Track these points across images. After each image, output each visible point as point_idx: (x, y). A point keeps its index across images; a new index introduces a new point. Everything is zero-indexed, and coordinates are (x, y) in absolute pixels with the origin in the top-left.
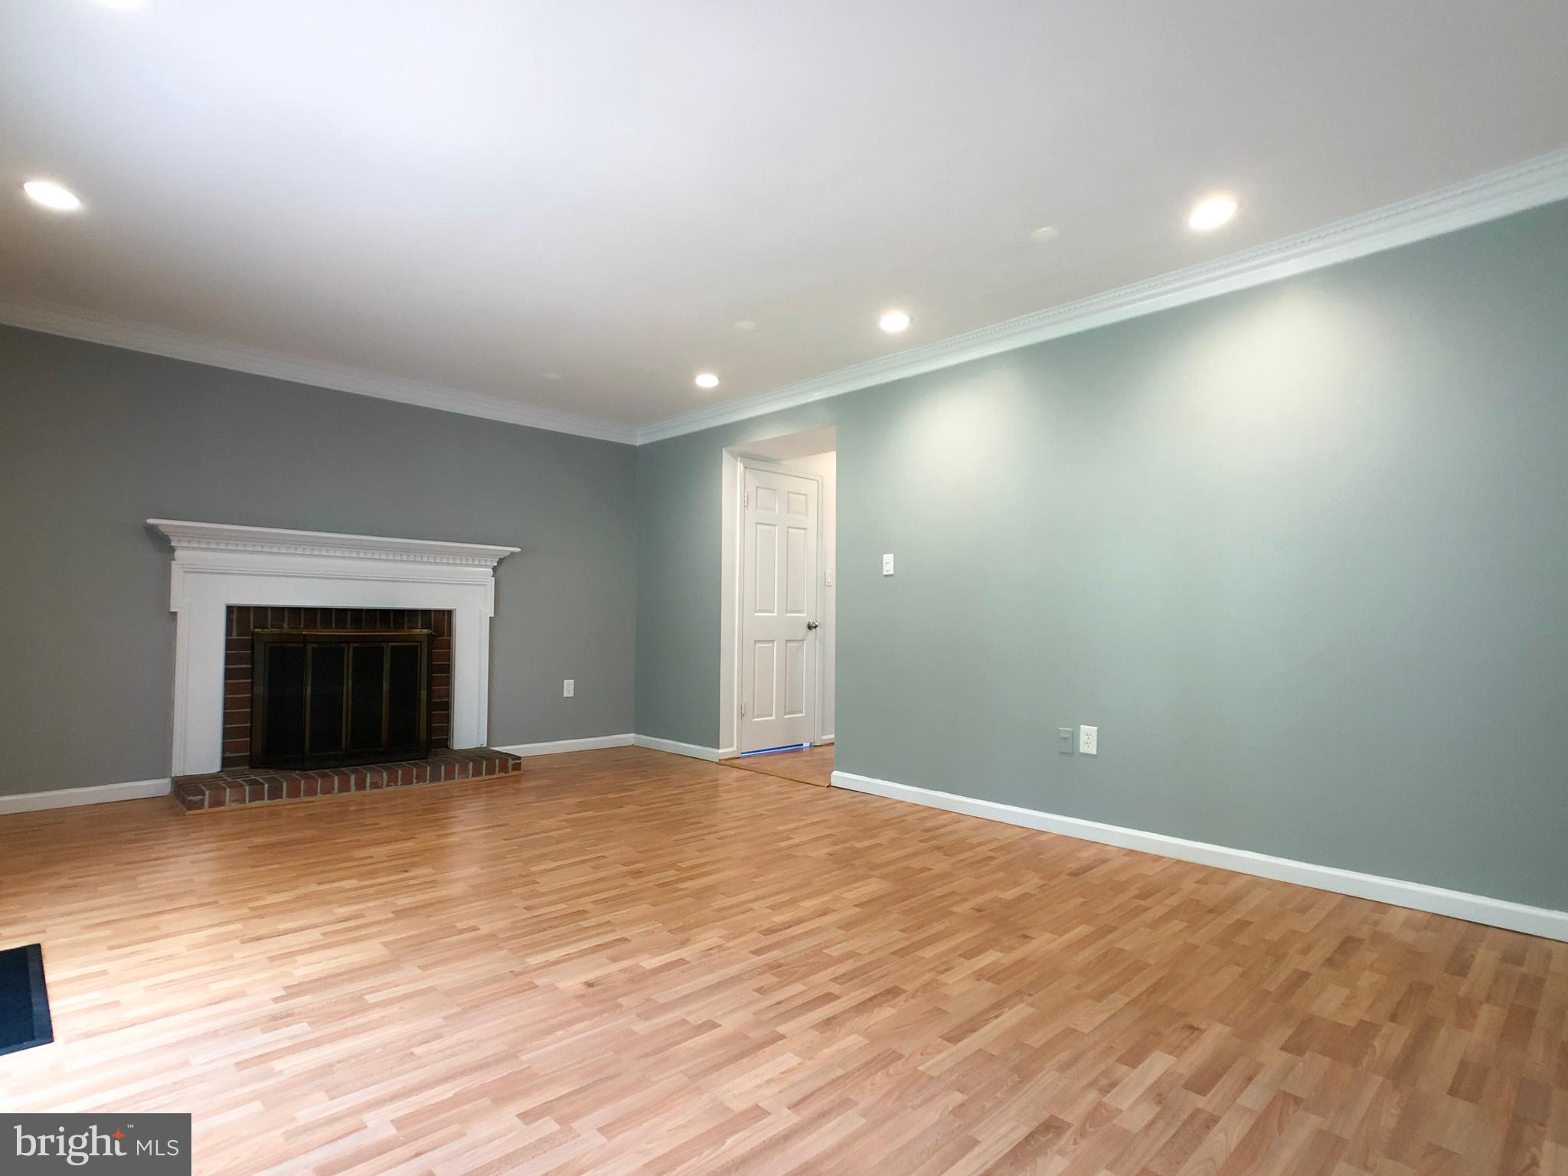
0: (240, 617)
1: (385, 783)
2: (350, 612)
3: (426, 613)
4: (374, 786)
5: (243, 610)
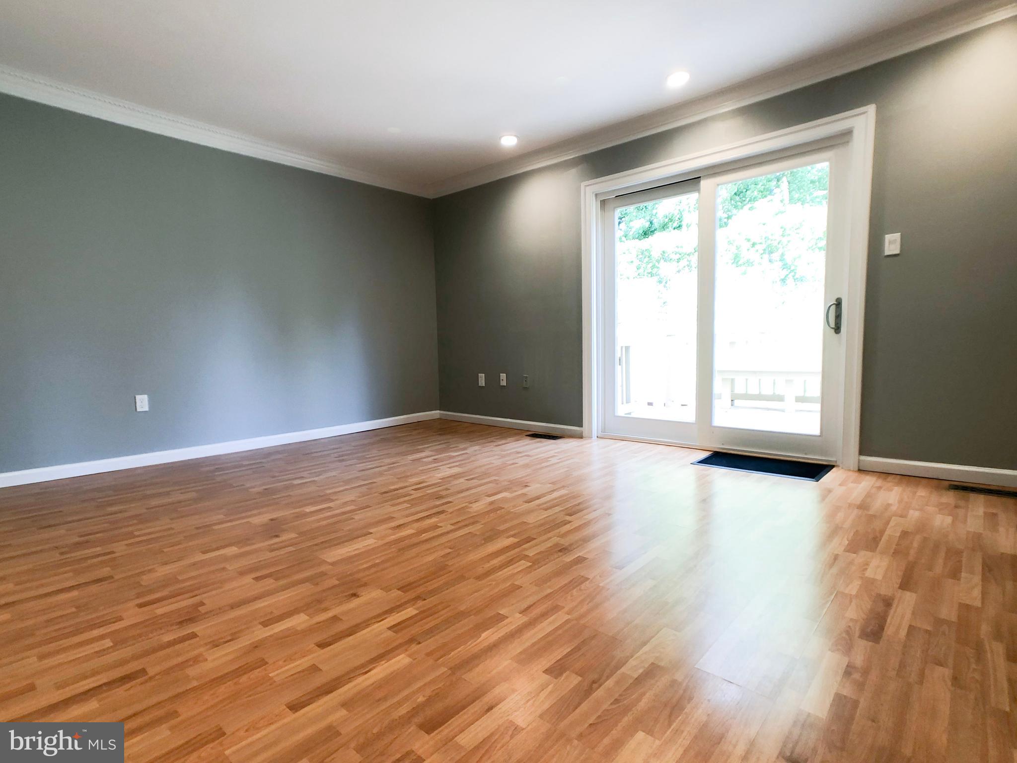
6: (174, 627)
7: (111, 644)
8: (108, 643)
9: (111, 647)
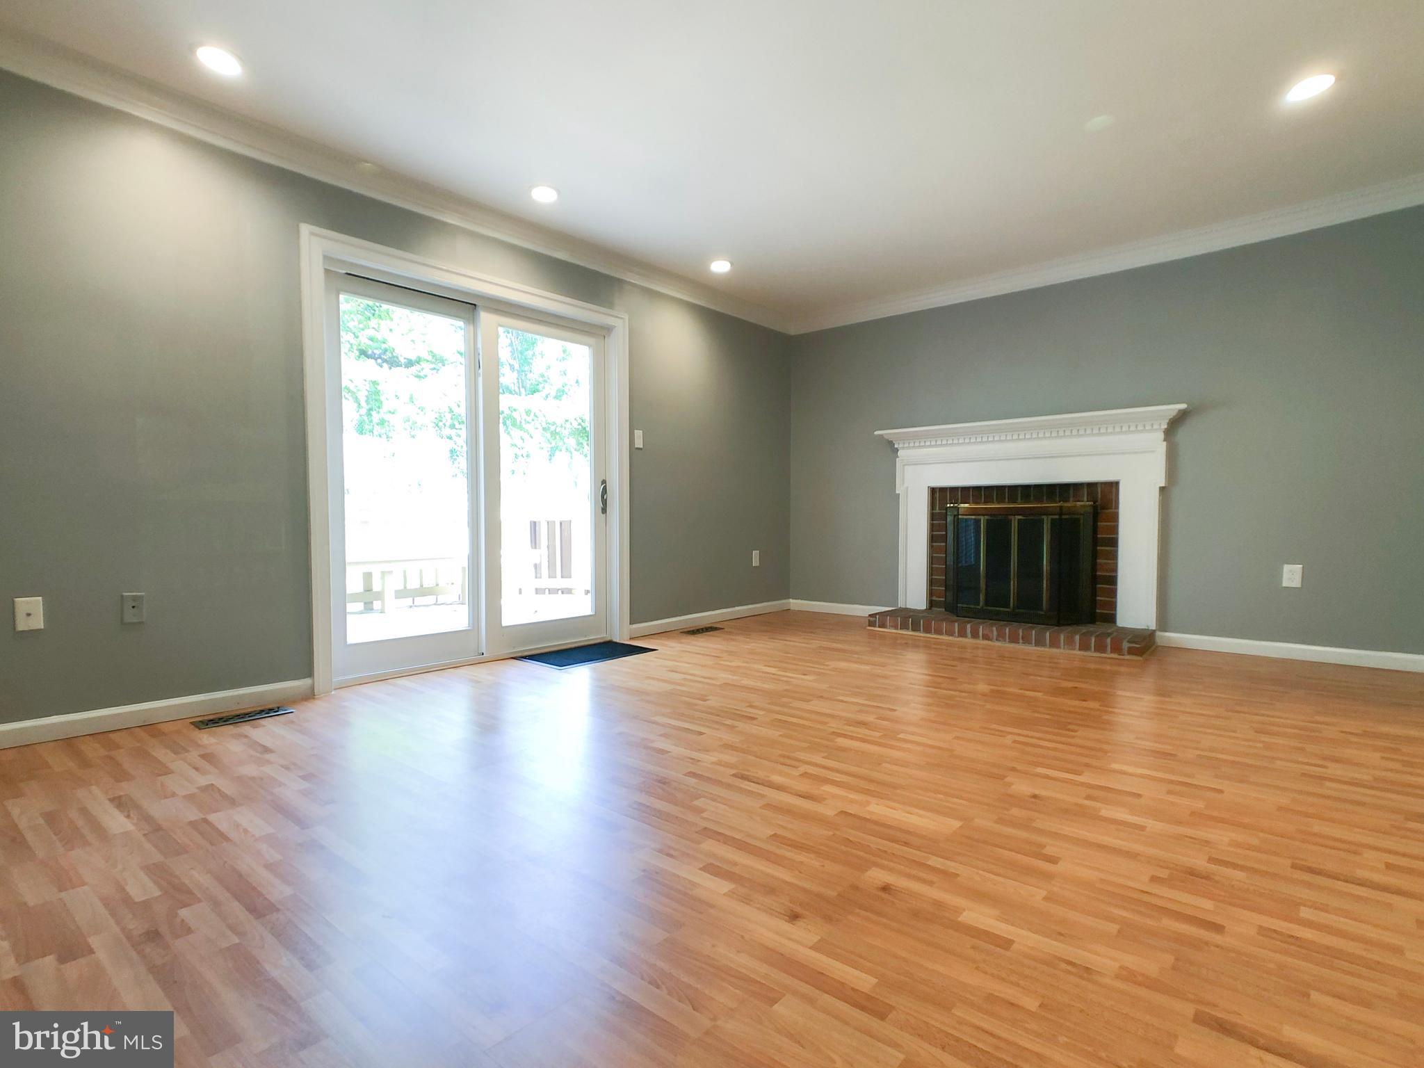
0: (939, 496)
1: (995, 638)
2: (1020, 489)
3: (1091, 486)
4: (986, 637)
5: (943, 490)
6: (1217, 878)
7: (1302, 908)
8: (1305, 913)
9: (1305, 906)
